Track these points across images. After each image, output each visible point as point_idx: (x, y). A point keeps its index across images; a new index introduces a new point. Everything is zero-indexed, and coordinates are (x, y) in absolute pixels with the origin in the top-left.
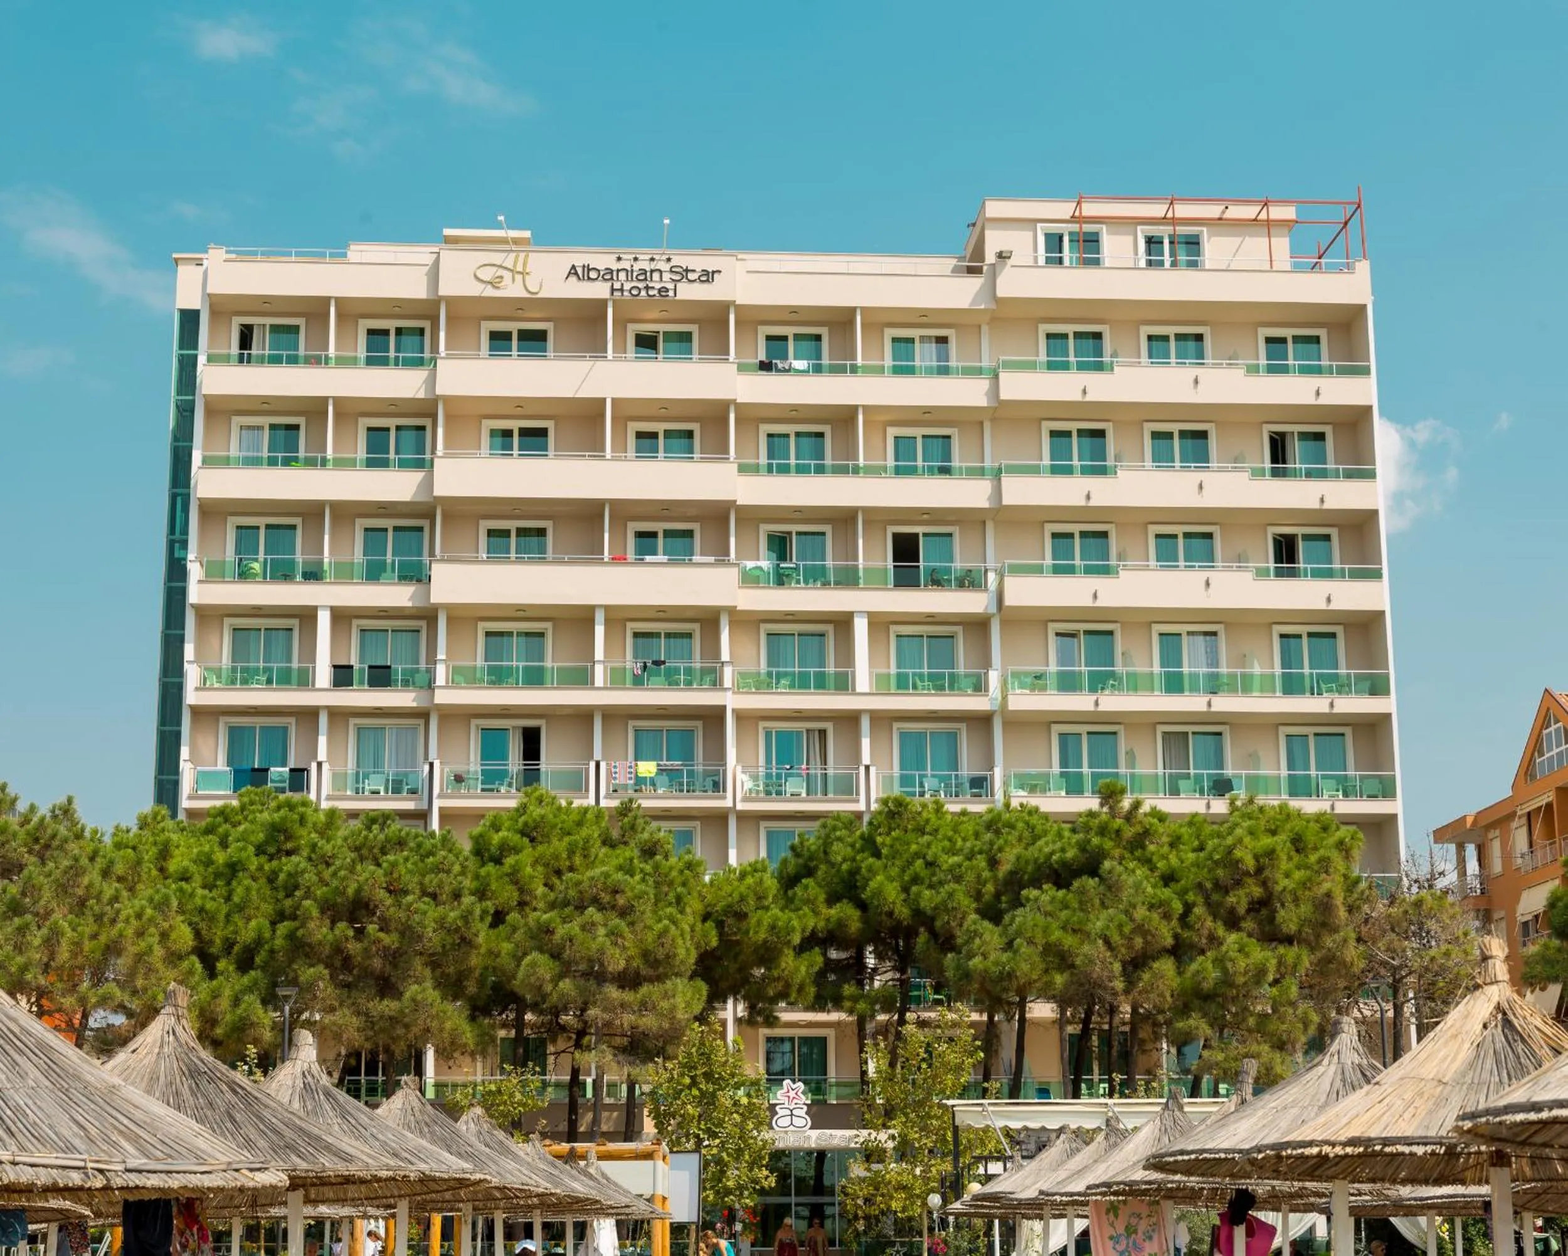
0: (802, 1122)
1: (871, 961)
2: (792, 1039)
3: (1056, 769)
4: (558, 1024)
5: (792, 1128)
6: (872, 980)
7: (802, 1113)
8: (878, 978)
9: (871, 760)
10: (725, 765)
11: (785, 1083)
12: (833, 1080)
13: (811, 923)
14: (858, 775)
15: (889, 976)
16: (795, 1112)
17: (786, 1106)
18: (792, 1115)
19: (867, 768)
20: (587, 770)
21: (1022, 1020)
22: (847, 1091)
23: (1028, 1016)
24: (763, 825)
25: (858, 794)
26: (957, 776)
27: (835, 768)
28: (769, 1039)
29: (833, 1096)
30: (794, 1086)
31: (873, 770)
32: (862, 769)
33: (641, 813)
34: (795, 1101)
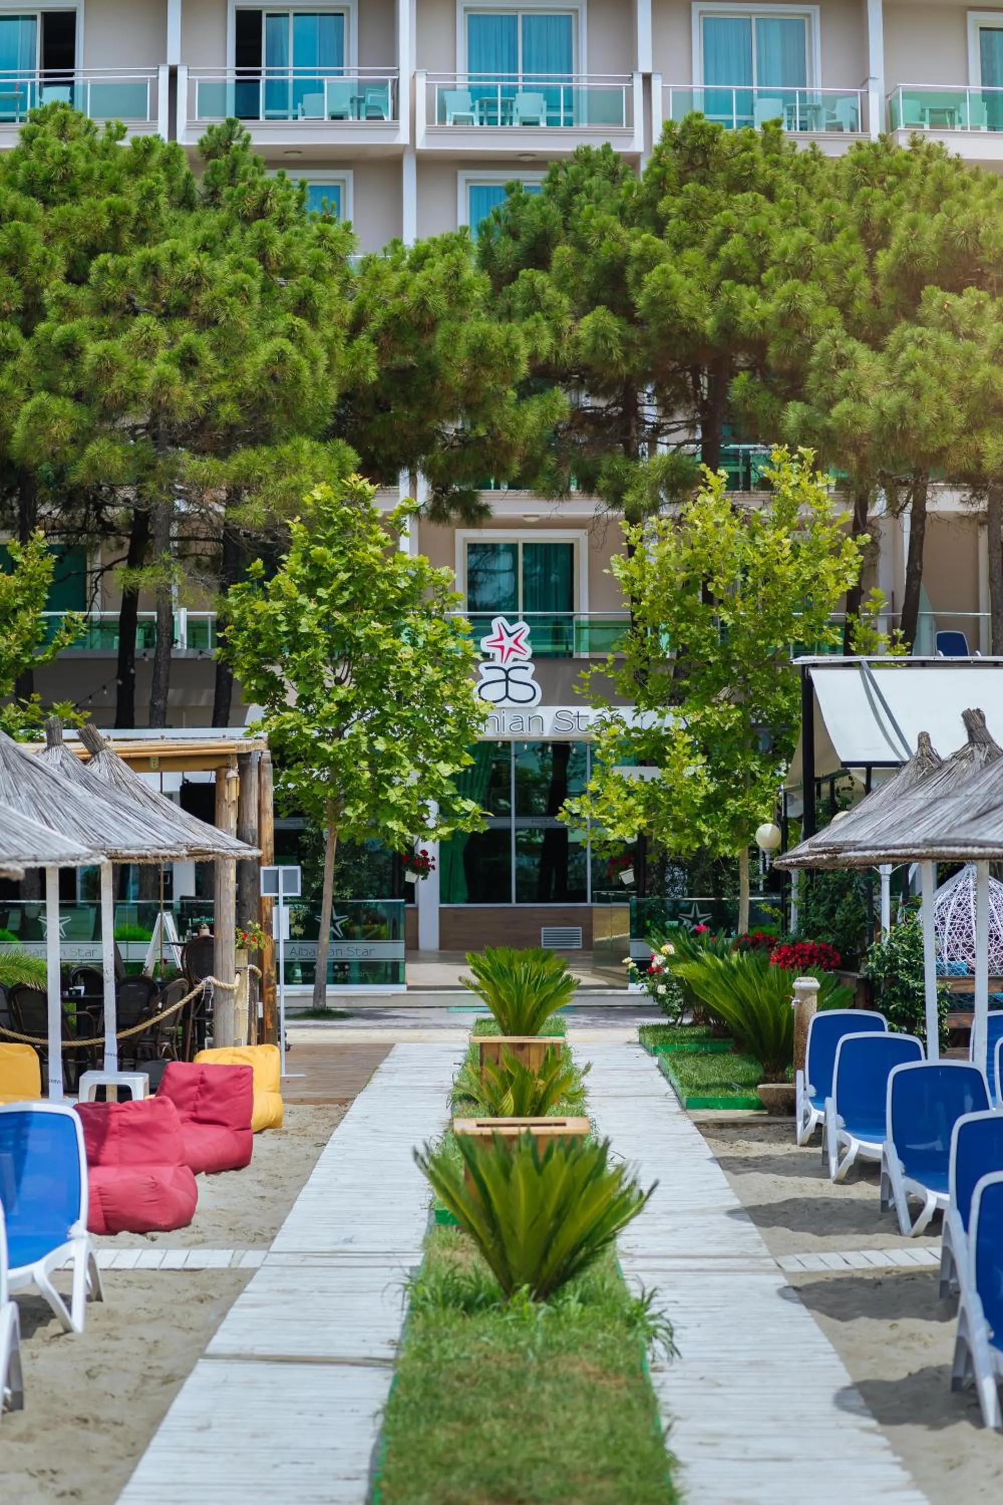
0: (526, 693)
1: (650, 413)
2: (512, 548)
3: (976, 86)
4: (101, 521)
5: (507, 703)
6: (653, 444)
7: (526, 676)
8: (665, 439)
9: (654, 65)
10: (396, 72)
11: (495, 623)
12: (585, 619)
13: (546, 343)
14: (630, 90)
15: (683, 435)
16: (513, 675)
17: (497, 663)
18: (507, 679)
19: (647, 78)
20: (155, 82)
21: (919, 517)
22: (609, 635)
23: (929, 507)
24: (463, 175)
25: (630, 123)
26: (803, 95)
27: (590, 79)
28: (473, 548)
29: (585, 644)
30: (511, 629)
31: (657, 84)
32: (638, 82)
33: (249, 155)
34: (513, 655)
